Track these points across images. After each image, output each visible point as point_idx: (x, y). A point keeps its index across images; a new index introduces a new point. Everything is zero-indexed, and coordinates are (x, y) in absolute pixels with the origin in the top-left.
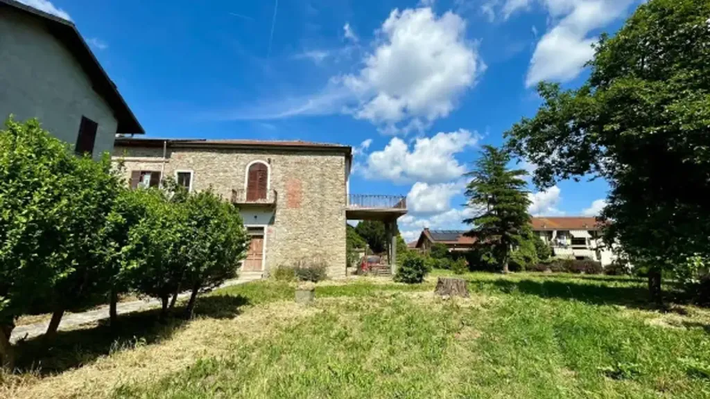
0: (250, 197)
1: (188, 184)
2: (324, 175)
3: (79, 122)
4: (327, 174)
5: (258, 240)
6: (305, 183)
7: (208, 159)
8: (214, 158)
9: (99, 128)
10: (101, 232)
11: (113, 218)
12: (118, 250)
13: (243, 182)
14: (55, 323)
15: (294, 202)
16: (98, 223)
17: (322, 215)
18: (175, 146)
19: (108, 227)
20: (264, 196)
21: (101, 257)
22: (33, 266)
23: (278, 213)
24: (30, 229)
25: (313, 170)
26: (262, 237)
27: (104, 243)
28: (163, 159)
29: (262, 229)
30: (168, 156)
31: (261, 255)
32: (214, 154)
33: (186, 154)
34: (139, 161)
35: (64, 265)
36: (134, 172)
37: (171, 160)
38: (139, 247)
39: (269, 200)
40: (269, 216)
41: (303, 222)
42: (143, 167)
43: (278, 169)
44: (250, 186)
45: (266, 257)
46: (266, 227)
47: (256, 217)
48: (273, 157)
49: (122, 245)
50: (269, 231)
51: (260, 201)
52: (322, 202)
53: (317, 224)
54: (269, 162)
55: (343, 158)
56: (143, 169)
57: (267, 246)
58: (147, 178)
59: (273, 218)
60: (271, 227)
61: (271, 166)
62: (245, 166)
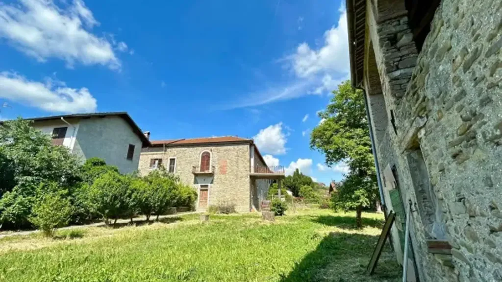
0: (202, 169)
1: (174, 164)
2: (238, 156)
3: (128, 146)
4: (240, 155)
5: (206, 192)
6: (228, 161)
7: (184, 151)
8: (186, 150)
9: (135, 147)
10: (126, 195)
11: (129, 191)
12: (129, 200)
13: (199, 162)
14: (116, 221)
15: (223, 172)
16: (125, 193)
17: (237, 178)
18: (168, 146)
19: (127, 194)
20: (208, 169)
21: (125, 202)
22: (112, 204)
23: (215, 177)
24: (112, 196)
25: (233, 154)
26: (207, 190)
27: (126, 198)
28: (164, 152)
29: (207, 186)
30: (166, 151)
31: (207, 199)
32: (186, 148)
33: (174, 149)
34: (154, 154)
35: (118, 203)
36: (152, 159)
37: (167, 152)
38: (134, 199)
39: (210, 171)
40: (210, 179)
41: (227, 182)
42: (155, 157)
43: (215, 154)
44: (202, 163)
45: (209, 201)
46: (209, 185)
47: (205, 180)
48: (213, 148)
49: (131, 198)
50: (211, 187)
51: (206, 172)
52: (237, 171)
53: (234, 182)
54: (211, 151)
55: (249, 146)
56: (155, 158)
57: (210, 195)
58: (157, 162)
59: (213, 180)
60: (212, 185)
61: (212, 153)
62: (200, 154)
